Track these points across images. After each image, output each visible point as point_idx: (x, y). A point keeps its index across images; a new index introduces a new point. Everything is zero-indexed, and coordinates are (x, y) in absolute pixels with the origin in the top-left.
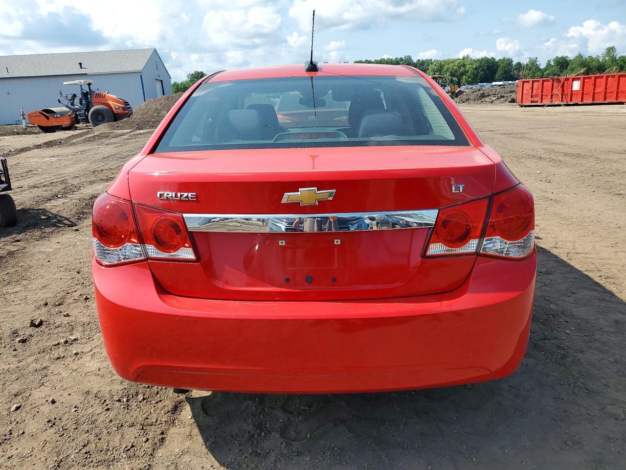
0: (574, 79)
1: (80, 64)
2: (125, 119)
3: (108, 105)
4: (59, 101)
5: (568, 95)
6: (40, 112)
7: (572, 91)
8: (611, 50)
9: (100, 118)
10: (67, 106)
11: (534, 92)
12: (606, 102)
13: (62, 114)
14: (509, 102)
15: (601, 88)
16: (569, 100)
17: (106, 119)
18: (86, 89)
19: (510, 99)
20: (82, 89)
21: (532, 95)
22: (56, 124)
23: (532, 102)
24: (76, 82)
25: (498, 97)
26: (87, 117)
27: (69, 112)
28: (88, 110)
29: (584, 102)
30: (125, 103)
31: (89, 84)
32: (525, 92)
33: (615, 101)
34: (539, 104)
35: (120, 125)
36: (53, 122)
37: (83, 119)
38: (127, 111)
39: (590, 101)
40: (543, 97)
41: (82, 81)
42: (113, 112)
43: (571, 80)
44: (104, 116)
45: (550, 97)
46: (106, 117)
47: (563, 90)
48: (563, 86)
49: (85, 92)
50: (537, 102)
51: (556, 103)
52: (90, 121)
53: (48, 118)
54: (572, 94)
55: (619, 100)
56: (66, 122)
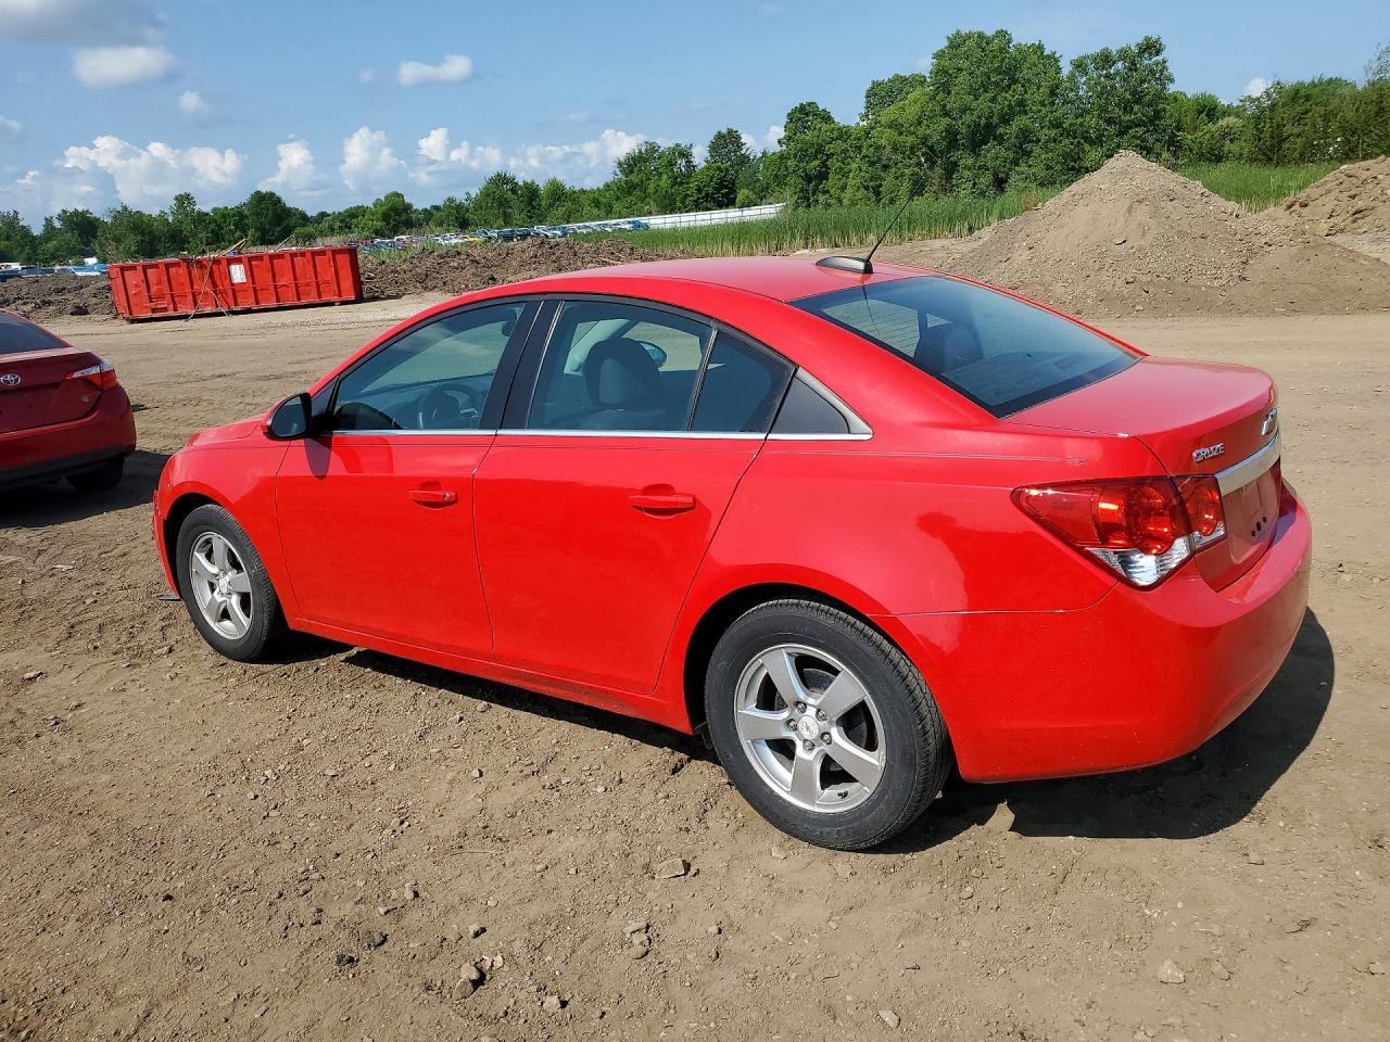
0: (231, 261)
5: (226, 294)
7: (233, 285)
8: (184, 200)
11: (154, 289)
12: (304, 302)
14: (72, 314)
15: (286, 278)
16: (232, 302)
19: (70, 308)
21: (150, 296)
23: (154, 311)
25: (36, 304)
29: (263, 305)
32: (132, 291)
33: (318, 301)
34: (171, 313)
39: (274, 304)
40: (176, 299)
43: (224, 263)
45: (190, 297)
47: (215, 285)
48: (211, 275)
50: (165, 309)
51: (208, 310)
54: (233, 290)
55: (325, 298)
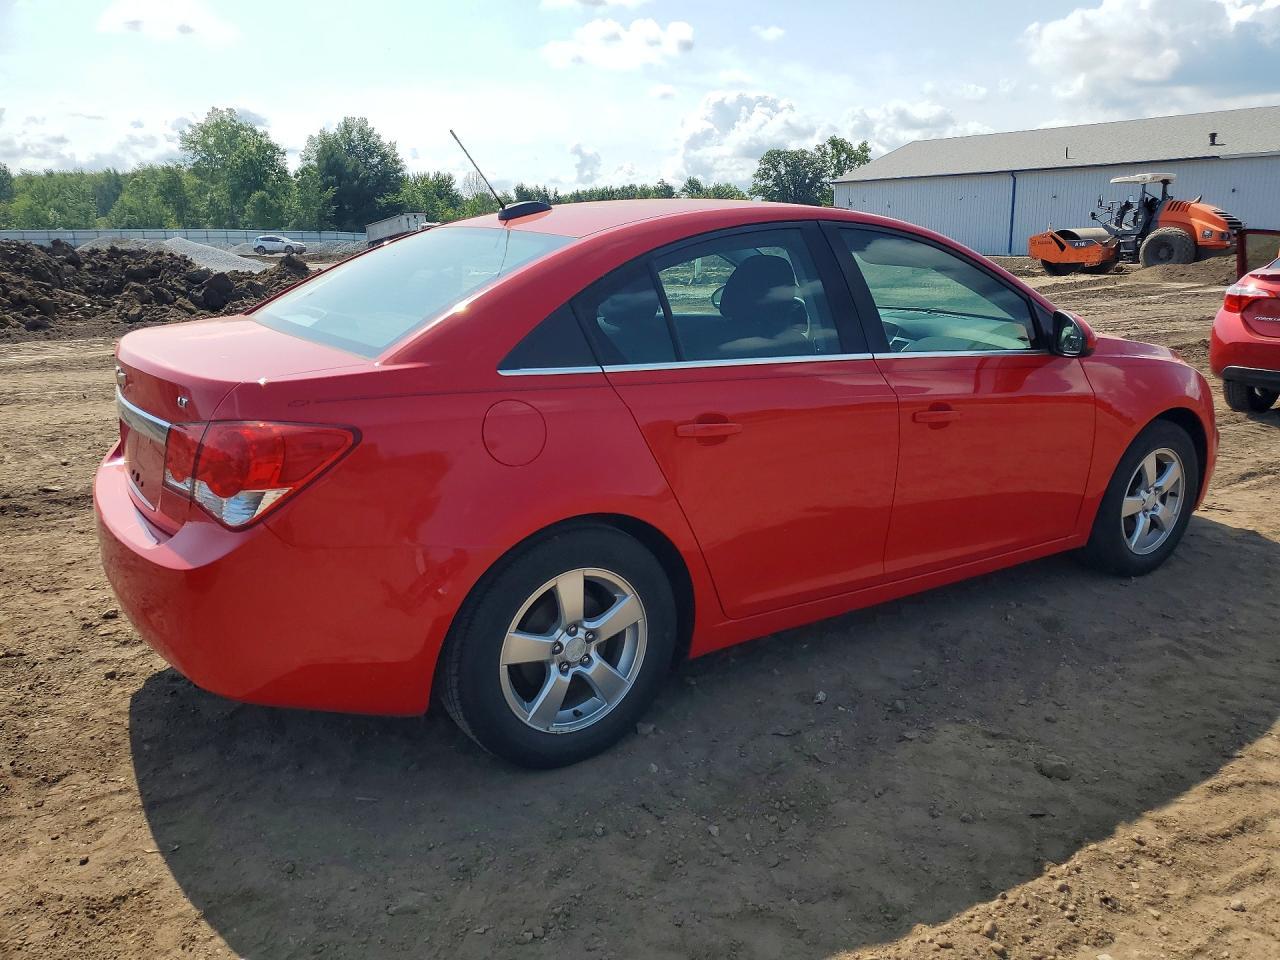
1: (1213, 136)
2: (1212, 260)
3: (1190, 228)
4: (1093, 214)
6: (1052, 236)
9: (1163, 253)
10: (1106, 227)
13: (1090, 241)
17: (1175, 256)
18: (1156, 192)
20: (1144, 192)
22: (1073, 260)
24: (1138, 177)
26: (1138, 249)
27: (1105, 238)
28: (1143, 236)
30: (1229, 223)
31: (1166, 182)
35: (1191, 271)
36: (1070, 256)
37: (1131, 254)
38: (1228, 243)
41: (1149, 176)
42: (1196, 242)
44: (1173, 250)
46: (1175, 253)
49: (1150, 198)
52: (1141, 258)
53: (1062, 248)
56: (1094, 258)
